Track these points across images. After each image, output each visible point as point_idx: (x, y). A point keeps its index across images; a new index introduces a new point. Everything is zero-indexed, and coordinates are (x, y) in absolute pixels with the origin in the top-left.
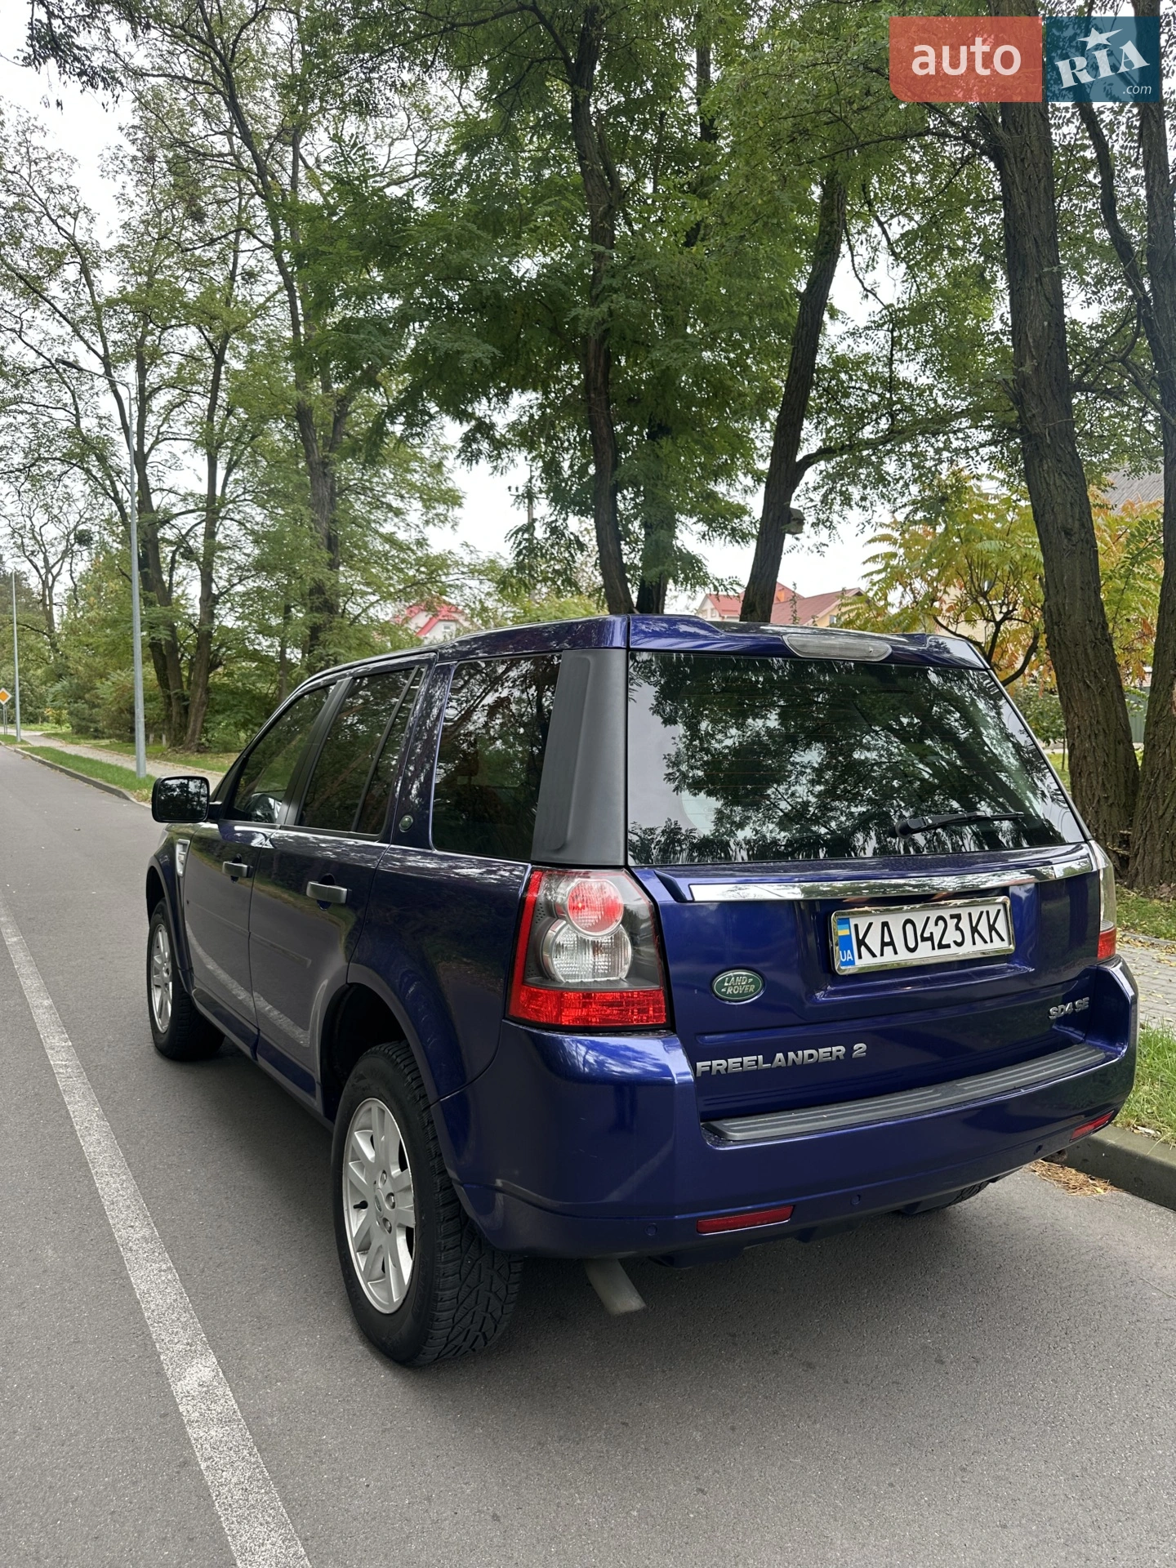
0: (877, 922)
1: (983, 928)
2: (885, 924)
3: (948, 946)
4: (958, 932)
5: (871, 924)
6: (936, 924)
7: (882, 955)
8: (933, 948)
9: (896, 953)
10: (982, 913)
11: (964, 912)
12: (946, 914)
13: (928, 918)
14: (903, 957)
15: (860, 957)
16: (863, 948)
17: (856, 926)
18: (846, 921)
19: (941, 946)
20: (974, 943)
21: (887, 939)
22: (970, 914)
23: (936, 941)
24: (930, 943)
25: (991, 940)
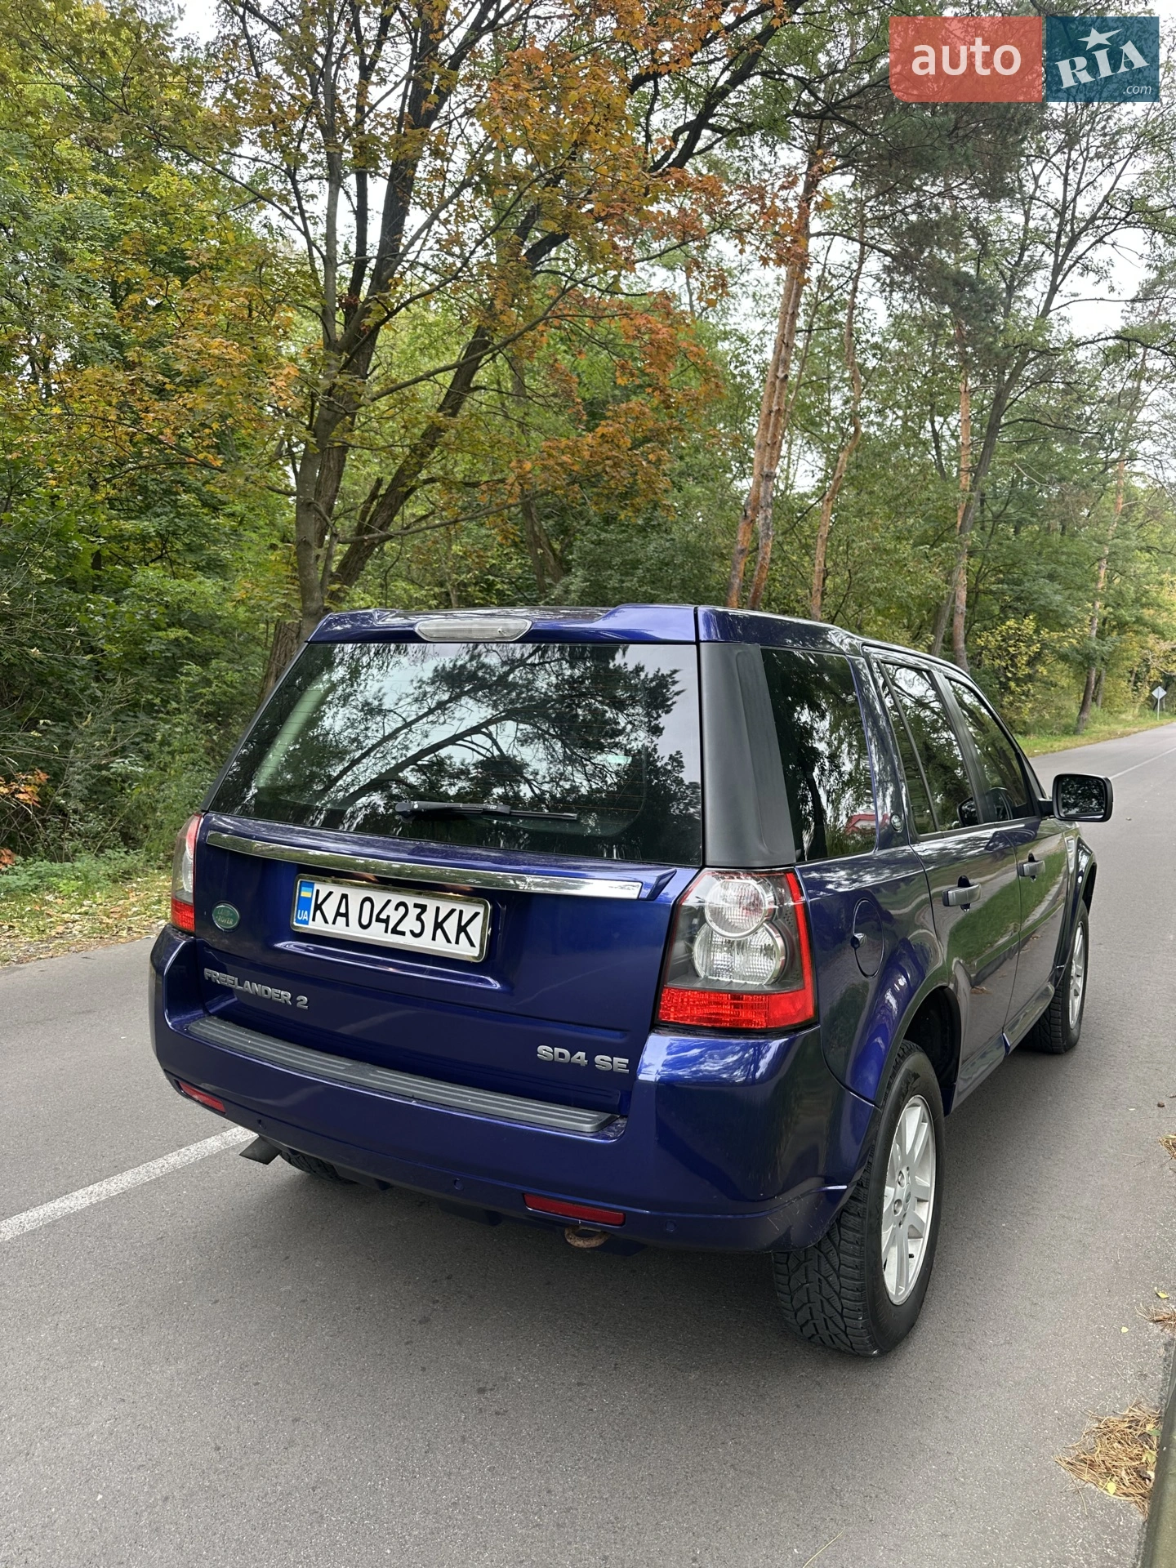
0: (338, 891)
1: (451, 926)
2: (345, 896)
3: (403, 933)
4: (419, 923)
5: (331, 893)
6: (396, 909)
7: (334, 923)
8: (386, 931)
9: (347, 925)
10: (453, 911)
11: (431, 904)
12: (410, 903)
13: (389, 901)
14: (353, 932)
15: (314, 920)
16: (318, 912)
17: (318, 891)
18: (311, 886)
19: (394, 931)
20: (434, 938)
21: (343, 910)
22: (437, 909)
23: (391, 926)
24: (384, 925)
25: (457, 942)
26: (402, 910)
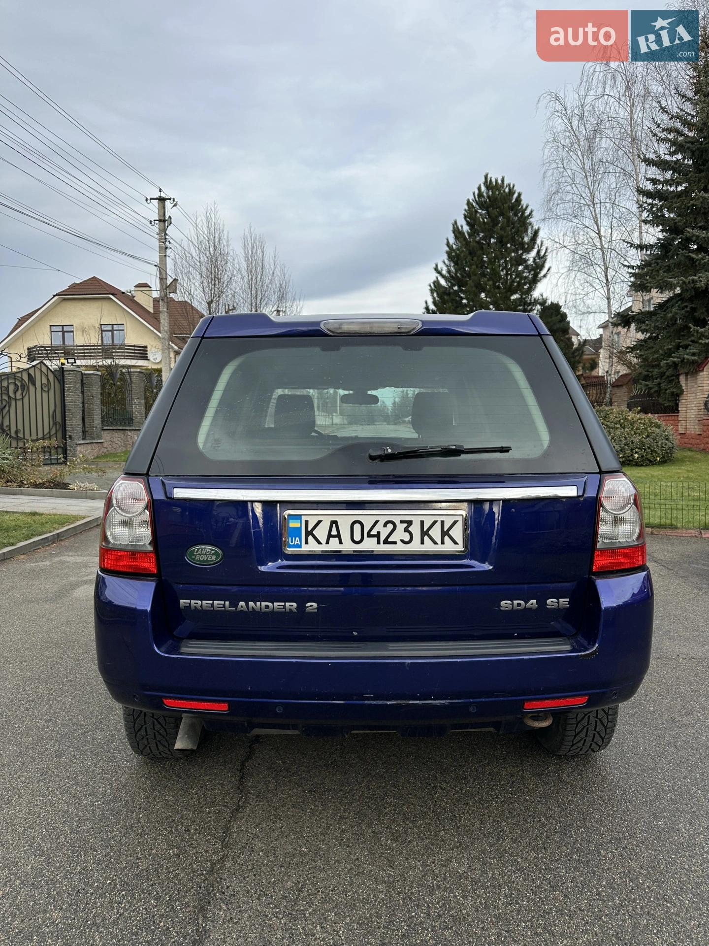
0: (327, 520)
1: (436, 533)
2: (334, 523)
3: (395, 543)
4: (407, 535)
5: (319, 522)
6: (385, 525)
7: (327, 543)
8: (379, 543)
9: (341, 543)
10: (435, 522)
11: (416, 520)
12: (397, 520)
13: (377, 522)
14: (348, 546)
15: (307, 543)
16: (310, 537)
17: (307, 522)
19: (386, 542)
20: (422, 543)
21: (334, 532)
22: (422, 522)
23: (382, 538)
24: (376, 539)
25: (443, 543)
26: (390, 526)
